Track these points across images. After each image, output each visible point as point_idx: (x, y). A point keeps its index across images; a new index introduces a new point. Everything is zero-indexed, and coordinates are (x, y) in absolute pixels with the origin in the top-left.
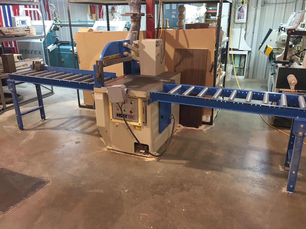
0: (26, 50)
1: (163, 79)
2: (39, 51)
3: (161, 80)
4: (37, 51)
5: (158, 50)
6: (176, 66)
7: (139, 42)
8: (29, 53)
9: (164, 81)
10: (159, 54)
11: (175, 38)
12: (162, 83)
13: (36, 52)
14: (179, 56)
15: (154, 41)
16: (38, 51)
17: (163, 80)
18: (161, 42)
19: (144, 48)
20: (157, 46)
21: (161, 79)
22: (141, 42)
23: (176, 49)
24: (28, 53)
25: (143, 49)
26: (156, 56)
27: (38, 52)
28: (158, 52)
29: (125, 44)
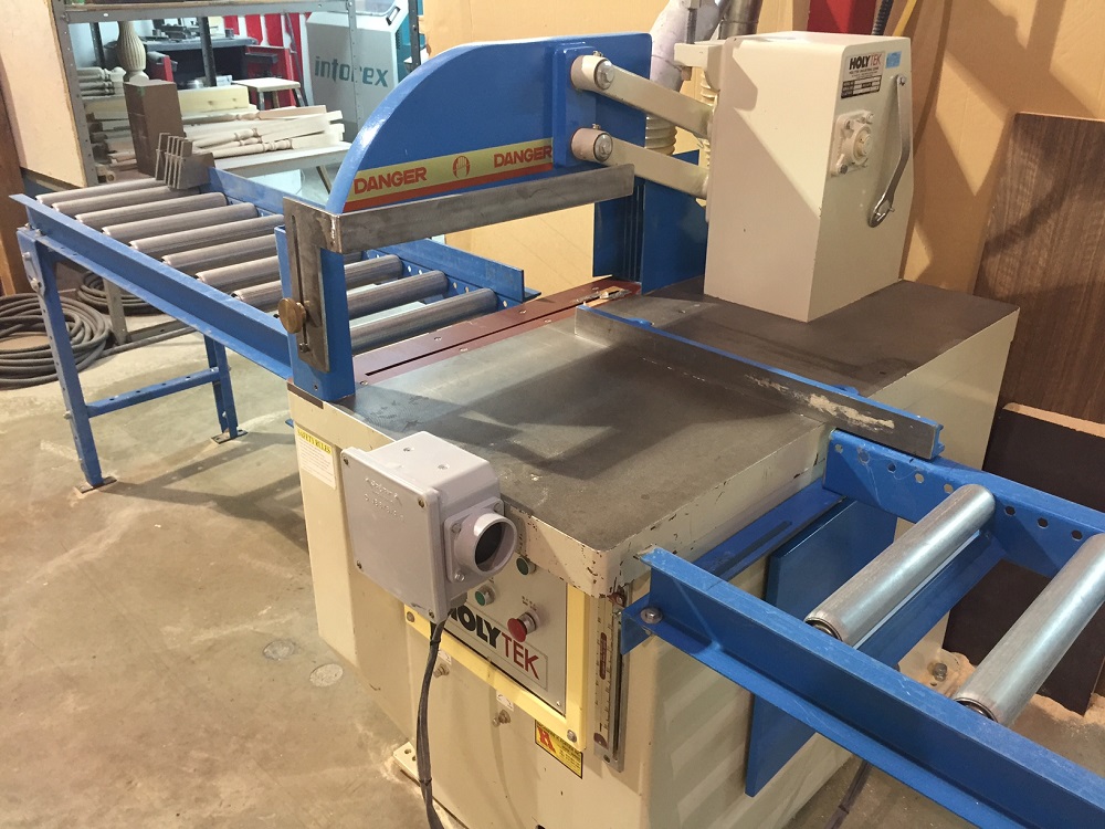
0: (335, 63)
1: (831, 397)
2: (379, 71)
3: (817, 401)
4: (372, 70)
5: (858, 127)
6: (998, 243)
7: (714, 54)
8: (345, 76)
9: (842, 415)
10: (860, 154)
11: (1024, 30)
12: (817, 431)
13: (369, 73)
14: (1033, 174)
15: (834, 47)
16: (376, 73)
17: (830, 407)
18: (894, 59)
19: (750, 103)
20: (847, 91)
21: (820, 392)
22: (737, 55)
23: (1018, 117)
24: (342, 77)
25: (743, 113)
26: (831, 175)
27: (376, 77)
28: (850, 142)
29: (588, 65)
